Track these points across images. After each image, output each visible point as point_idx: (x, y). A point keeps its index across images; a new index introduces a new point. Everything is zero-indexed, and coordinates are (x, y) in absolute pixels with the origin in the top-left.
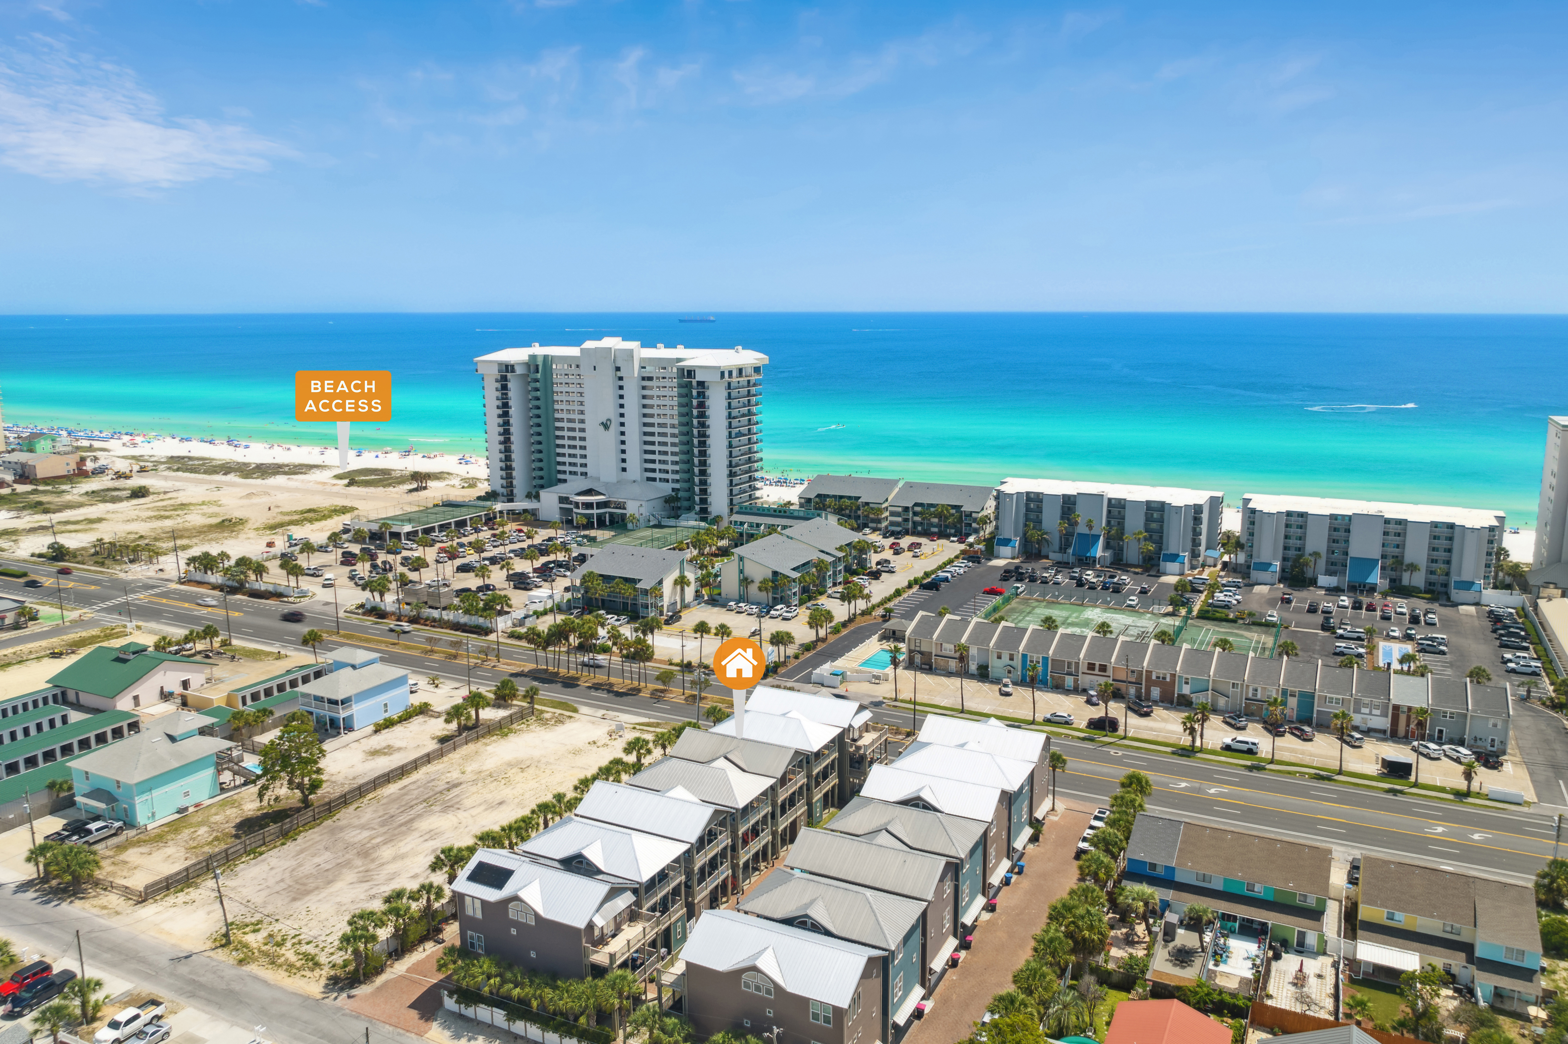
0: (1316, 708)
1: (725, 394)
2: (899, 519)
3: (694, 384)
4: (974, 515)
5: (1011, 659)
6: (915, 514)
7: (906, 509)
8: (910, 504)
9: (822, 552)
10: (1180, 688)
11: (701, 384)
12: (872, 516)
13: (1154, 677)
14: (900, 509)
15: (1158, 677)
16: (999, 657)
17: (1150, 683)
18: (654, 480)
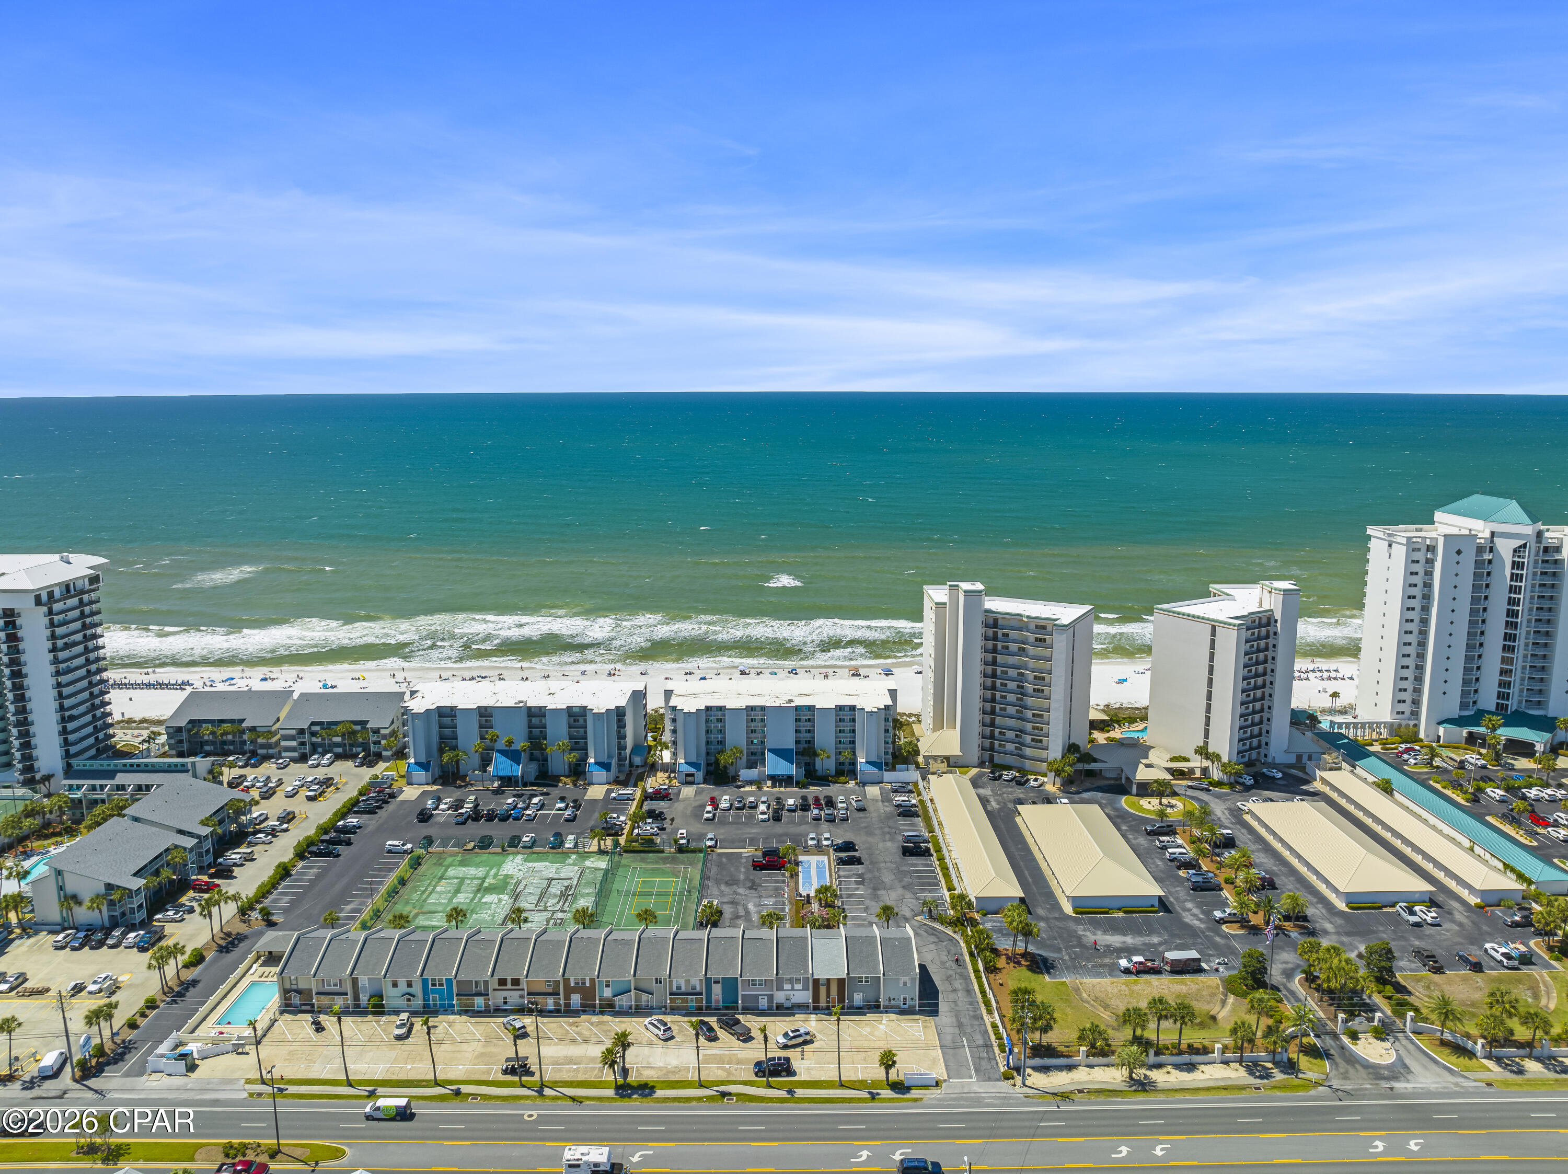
0: (740, 993)
1: (46, 622)
2: (294, 743)
4: (382, 731)
5: (410, 985)
6: (313, 734)
7: (301, 731)
8: (305, 726)
9: (181, 832)
10: (601, 991)
12: (260, 741)
13: (572, 984)
14: (294, 732)
15: (577, 983)
16: (395, 985)
17: (569, 991)
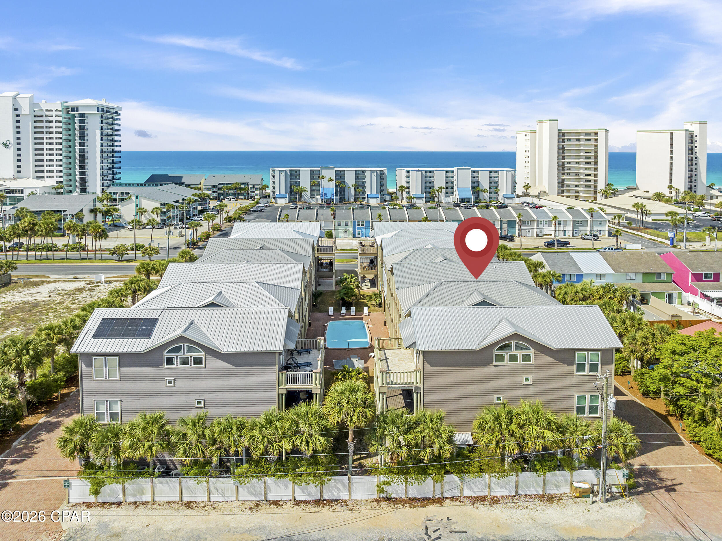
1: (99, 120)
2: (210, 192)
3: (77, 115)
5: (347, 224)
6: (219, 189)
7: (214, 186)
8: (216, 184)
9: (185, 196)
11: (82, 116)
14: (210, 187)
16: (339, 225)
18: (43, 177)
